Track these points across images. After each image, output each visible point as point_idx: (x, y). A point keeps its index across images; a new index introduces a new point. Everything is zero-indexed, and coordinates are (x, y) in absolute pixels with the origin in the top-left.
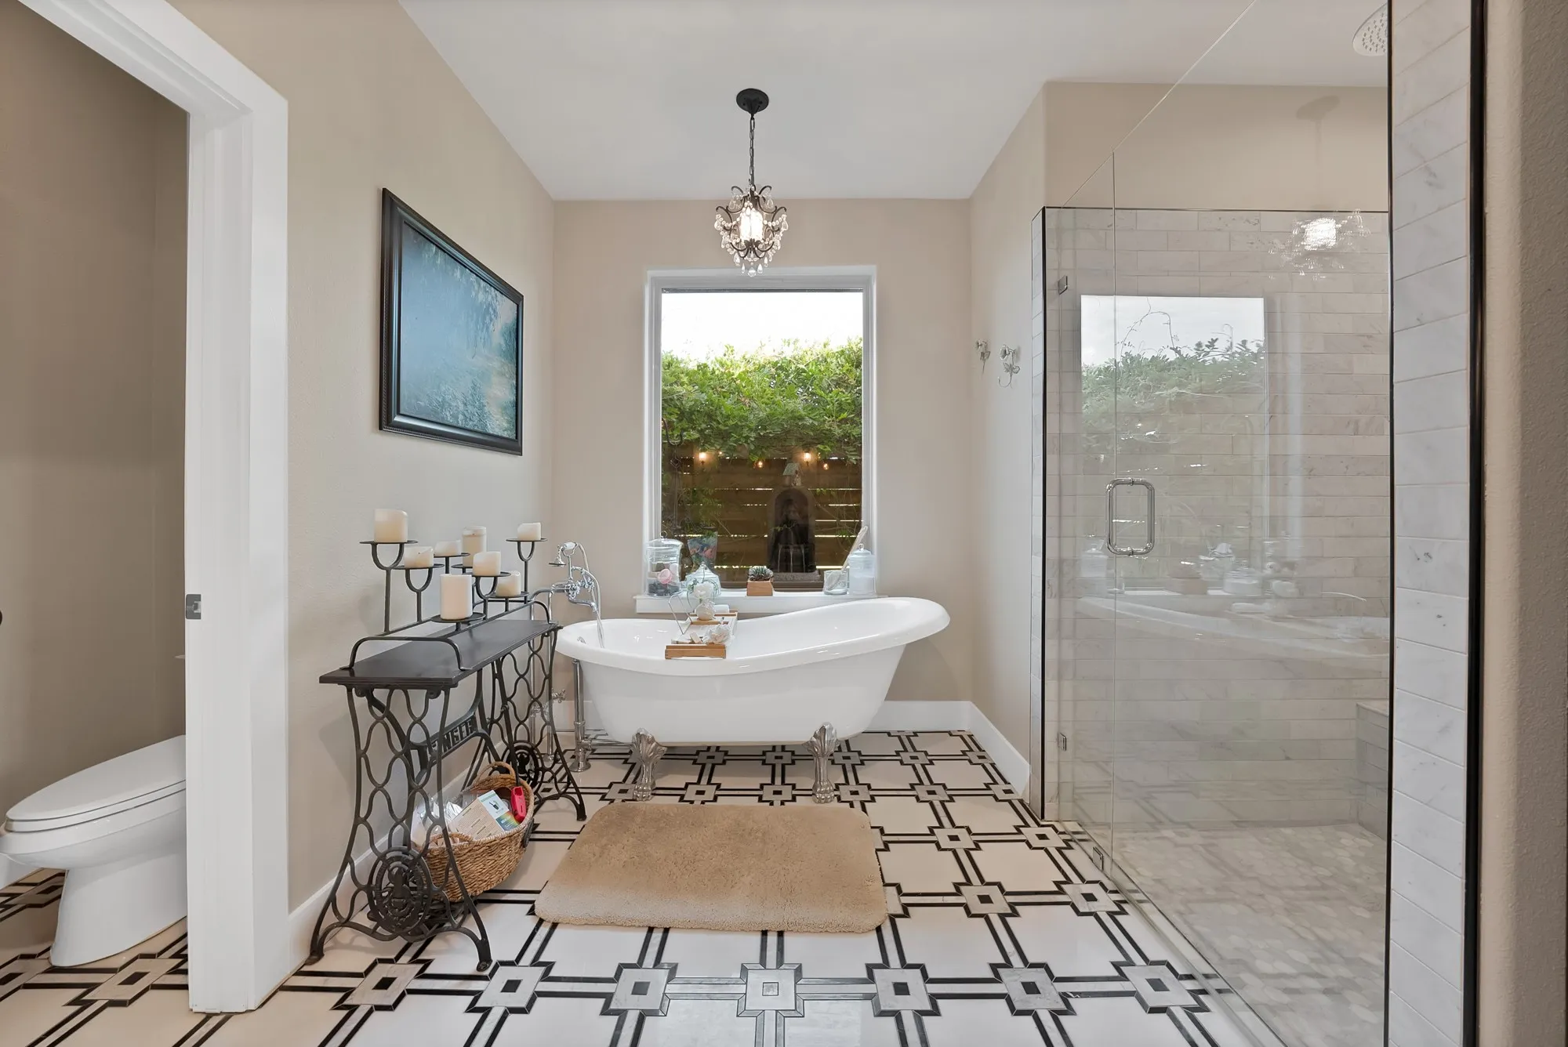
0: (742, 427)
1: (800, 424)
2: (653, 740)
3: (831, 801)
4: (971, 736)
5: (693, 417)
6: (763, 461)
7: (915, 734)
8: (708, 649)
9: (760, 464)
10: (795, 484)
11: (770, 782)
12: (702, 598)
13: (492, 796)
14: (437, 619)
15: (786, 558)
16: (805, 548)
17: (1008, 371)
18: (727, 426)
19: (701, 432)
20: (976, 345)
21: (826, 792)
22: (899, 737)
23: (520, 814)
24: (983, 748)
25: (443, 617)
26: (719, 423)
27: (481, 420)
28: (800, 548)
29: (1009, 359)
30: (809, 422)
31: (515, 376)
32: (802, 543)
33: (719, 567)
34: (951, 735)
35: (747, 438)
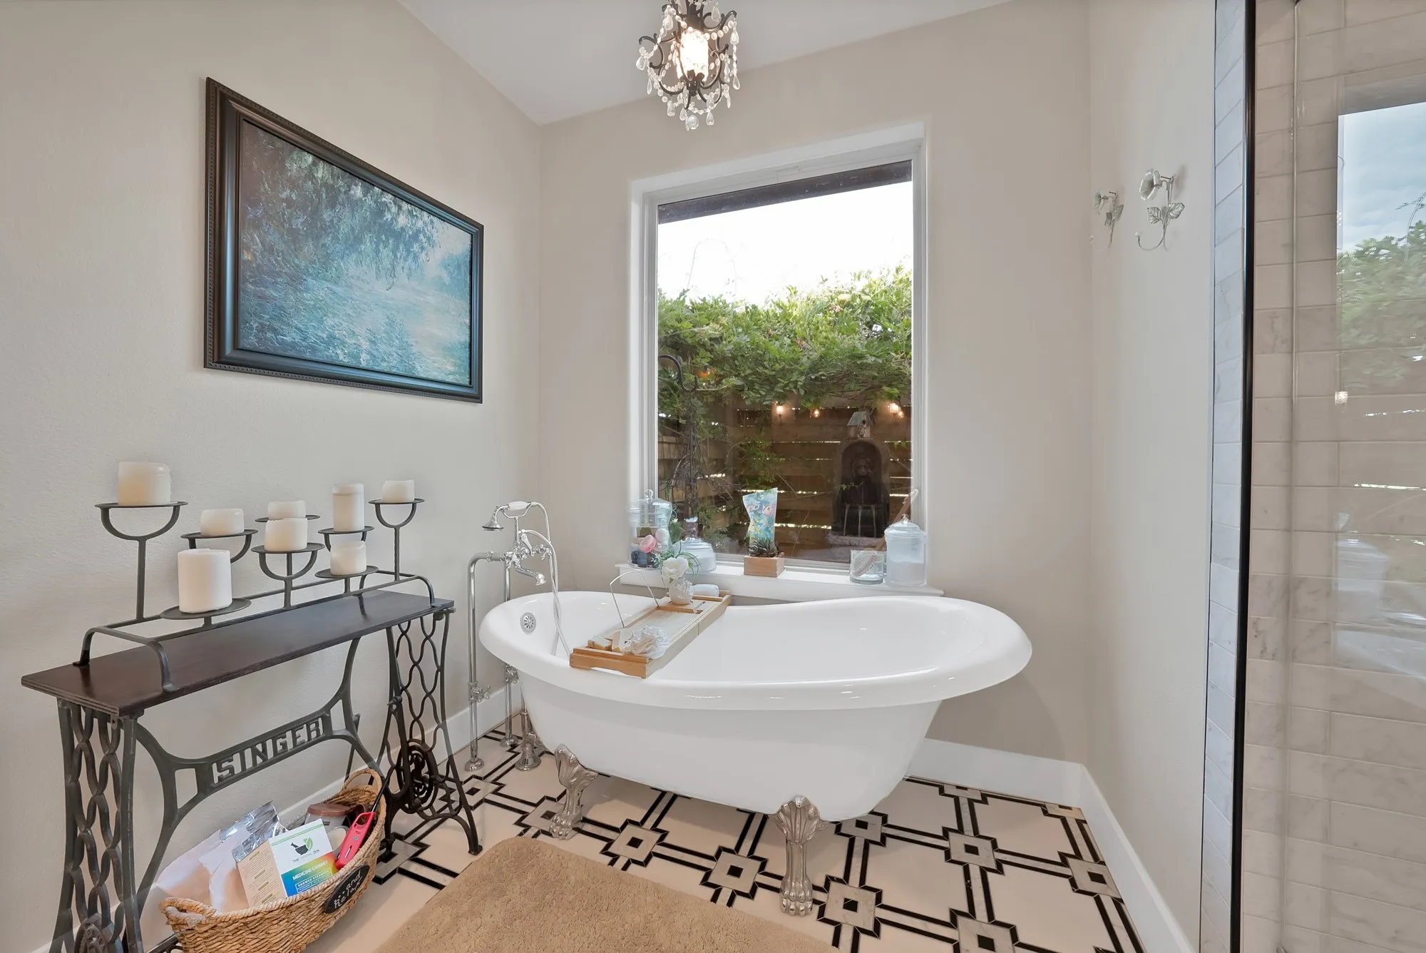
0: (792, 371)
1: (859, 362)
2: (577, 762)
3: (806, 914)
4: (1081, 823)
5: (737, 363)
6: (820, 411)
7: (985, 798)
8: (623, 662)
9: (817, 413)
10: (862, 436)
11: (733, 847)
12: (672, 577)
13: (318, 827)
14: (173, 613)
15: (853, 519)
16: (876, 508)
17: (1156, 220)
18: (773, 371)
19: (745, 379)
20: (1094, 201)
21: (797, 899)
22: (957, 799)
23: (341, 862)
24: (1103, 855)
25: (183, 609)
26: (766, 368)
27: (402, 361)
28: (869, 508)
29: (1159, 197)
30: (871, 360)
31: (468, 314)
32: (874, 503)
33: (784, 525)
34: (1045, 813)
35: (796, 382)
